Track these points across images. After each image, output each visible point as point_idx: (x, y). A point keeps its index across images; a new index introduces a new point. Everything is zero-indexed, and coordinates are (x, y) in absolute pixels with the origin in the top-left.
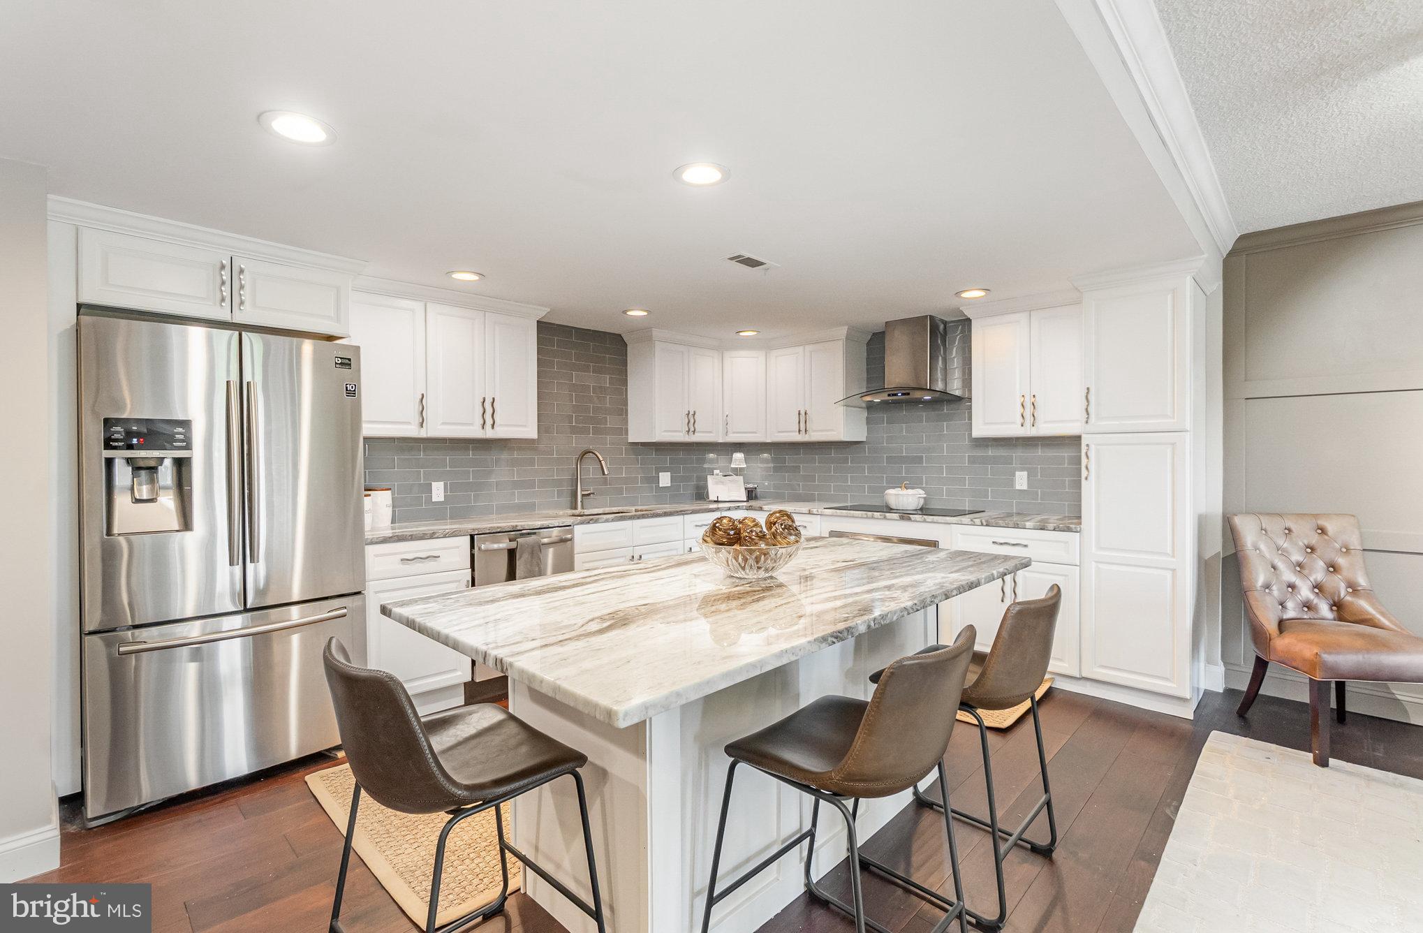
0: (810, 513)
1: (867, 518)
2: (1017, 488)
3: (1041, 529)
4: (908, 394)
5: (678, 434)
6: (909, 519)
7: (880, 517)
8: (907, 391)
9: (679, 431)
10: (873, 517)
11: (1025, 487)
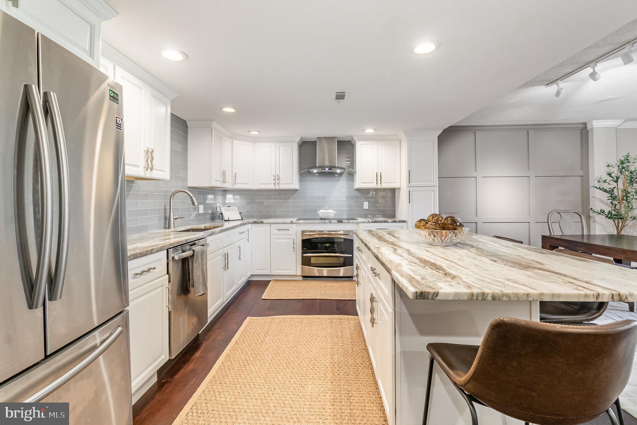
0: (292, 223)
1: (322, 223)
2: (364, 208)
3: (394, 222)
4: (331, 169)
5: (218, 182)
6: (342, 222)
7: (328, 222)
8: (331, 168)
9: (218, 181)
10: (325, 222)
11: (367, 208)
